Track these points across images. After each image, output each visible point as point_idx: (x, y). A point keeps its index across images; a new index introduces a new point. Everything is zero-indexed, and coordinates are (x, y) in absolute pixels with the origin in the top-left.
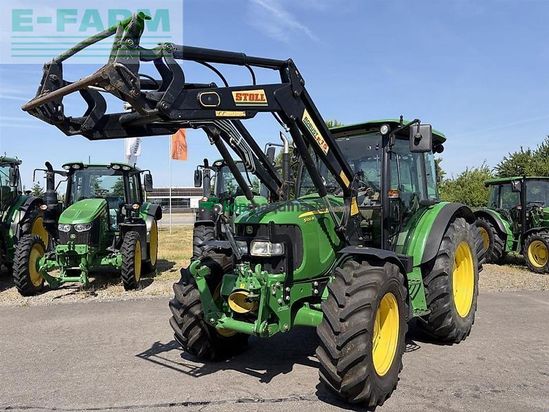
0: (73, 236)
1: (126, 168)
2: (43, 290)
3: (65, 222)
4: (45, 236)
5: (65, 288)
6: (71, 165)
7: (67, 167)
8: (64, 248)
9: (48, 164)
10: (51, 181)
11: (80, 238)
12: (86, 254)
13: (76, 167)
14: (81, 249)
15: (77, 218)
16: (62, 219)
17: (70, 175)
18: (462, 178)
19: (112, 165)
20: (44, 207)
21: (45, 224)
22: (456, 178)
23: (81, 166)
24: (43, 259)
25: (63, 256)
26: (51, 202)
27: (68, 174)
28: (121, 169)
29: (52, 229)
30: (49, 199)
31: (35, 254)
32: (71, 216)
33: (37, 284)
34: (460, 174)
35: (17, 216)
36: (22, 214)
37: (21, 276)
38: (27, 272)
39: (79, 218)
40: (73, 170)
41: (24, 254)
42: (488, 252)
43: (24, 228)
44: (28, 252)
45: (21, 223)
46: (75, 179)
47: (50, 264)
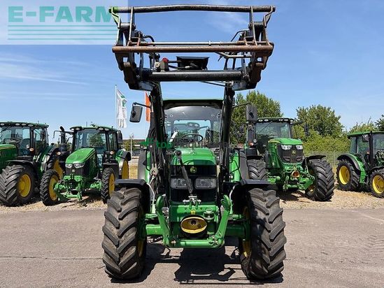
0: (73, 171)
1: (107, 129)
2: (57, 203)
3: (69, 163)
4: (61, 172)
5: (71, 202)
6: (75, 128)
7: (73, 129)
8: (68, 177)
9: (61, 128)
10: (63, 137)
11: (77, 172)
12: (81, 181)
13: (78, 129)
14: (78, 178)
15: (76, 160)
16: (68, 160)
17: (74, 134)
19: (99, 127)
20: (59, 153)
21: (60, 163)
23: (81, 128)
24: (58, 184)
25: (68, 182)
26: (63, 150)
28: (104, 130)
29: (63, 166)
30: (62, 148)
31: (53, 181)
32: (73, 159)
33: (54, 199)
34: (352, 127)
35: (46, 159)
36: (49, 157)
37: (44, 194)
38: (48, 192)
39: (77, 160)
40: (77, 131)
41: (46, 181)
42: (349, 183)
43: (49, 166)
44: (49, 179)
45: (48, 163)
46: (77, 136)
47: (62, 187)
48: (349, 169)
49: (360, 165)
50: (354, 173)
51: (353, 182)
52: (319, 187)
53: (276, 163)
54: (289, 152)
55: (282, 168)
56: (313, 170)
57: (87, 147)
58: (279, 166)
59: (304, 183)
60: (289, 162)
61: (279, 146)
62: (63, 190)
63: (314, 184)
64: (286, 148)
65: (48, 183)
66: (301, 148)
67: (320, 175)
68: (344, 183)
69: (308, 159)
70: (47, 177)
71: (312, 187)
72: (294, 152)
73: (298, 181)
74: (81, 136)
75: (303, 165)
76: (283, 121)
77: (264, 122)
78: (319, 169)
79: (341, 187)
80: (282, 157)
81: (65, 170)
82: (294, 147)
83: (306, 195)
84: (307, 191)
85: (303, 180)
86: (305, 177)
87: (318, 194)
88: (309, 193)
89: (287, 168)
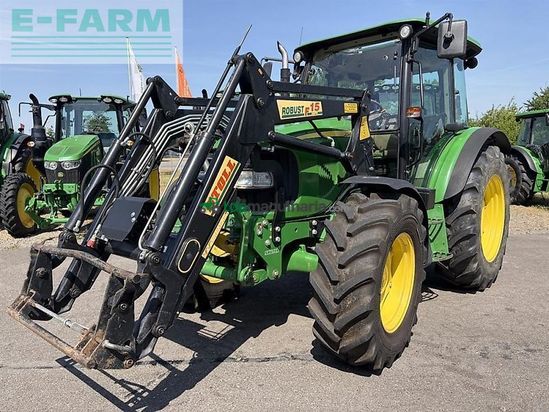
0: (60, 175)
1: (118, 102)
2: (34, 232)
3: (51, 159)
4: (37, 176)
6: (58, 98)
7: (54, 100)
8: (52, 187)
9: (32, 97)
10: (37, 116)
11: (69, 177)
12: (75, 194)
13: (63, 100)
14: (70, 188)
15: (63, 155)
16: (48, 156)
17: (58, 108)
18: (487, 117)
19: (103, 97)
20: (32, 144)
21: (35, 163)
22: (481, 117)
23: (70, 99)
24: (33, 199)
25: (52, 196)
26: (39, 139)
27: (56, 108)
28: (113, 102)
29: (40, 166)
30: (37, 135)
31: (24, 194)
32: (57, 153)
33: (29, 226)
34: (485, 112)
35: (9, 156)
36: (14, 152)
37: (9, 217)
38: (15, 213)
39: (66, 154)
40: (61, 104)
41: (10, 194)
43: (17, 167)
44: (16, 191)
45: (13, 162)
46: (65, 114)
47: (41, 204)
49: (535, 163)
50: (525, 177)
51: (522, 190)
57: (85, 133)
62: (44, 211)
65: (15, 197)
70: (11, 187)
74: (72, 114)
81: (45, 175)
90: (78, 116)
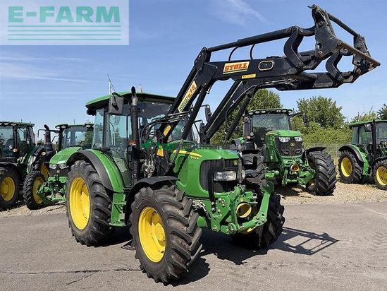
0: (58, 172)
2: (43, 206)
3: (53, 163)
5: (58, 204)
6: (60, 126)
7: (58, 127)
8: (52, 179)
9: (46, 126)
10: (48, 137)
11: (63, 173)
13: (63, 127)
14: (63, 179)
15: (61, 160)
16: (52, 161)
17: (60, 132)
19: (86, 125)
20: (44, 153)
21: (45, 164)
23: (67, 126)
24: (42, 186)
25: (53, 184)
26: (48, 150)
28: (91, 127)
29: (48, 165)
30: (47, 148)
31: (37, 183)
32: (57, 159)
33: (40, 202)
34: (353, 118)
35: (32, 160)
36: (35, 158)
37: (28, 197)
38: (32, 195)
39: (63, 159)
40: (63, 129)
41: (29, 184)
42: (351, 176)
43: (36, 167)
44: (33, 182)
45: (34, 164)
46: (64, 135)
47: (47, 189)
48: (351, 160)
49: (362, 156)
50: (357, 165)
51: (356, 174)
52: (320, 181)
53: (274, 157)
54: (287, 144)
55: (280, 162)
56: (313, 164)
57: (75, 146)
58: (277, 160)
59: (305, 177)
60: (288, 155)
61: (277, 139)
62: (49, 193)
63: (315, 178)
64: (284, 140)
65: (32, 185)
66: (300, 140)
67: (321, 168)
68: (346, 175)
69: (308, 151)
70: (30, 179)
71: (313, 180)
72: (292, 145)
73: (298, 175)
74: (69, 134)
75: (303, 158)
76: (281, 113)
77: (261, 113)
78: (320, 162)
79: (343, 180)
80: (280, 150)
82: (292, 139)
83: (306, 190)
84: (308, 185)
85: (302, 174)
86: (305, 170)
87: (319, 188)
88: (310, 188)
89: (286, 162)
90: (73, 135)
